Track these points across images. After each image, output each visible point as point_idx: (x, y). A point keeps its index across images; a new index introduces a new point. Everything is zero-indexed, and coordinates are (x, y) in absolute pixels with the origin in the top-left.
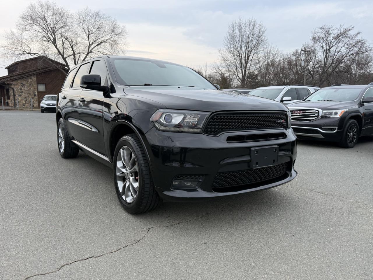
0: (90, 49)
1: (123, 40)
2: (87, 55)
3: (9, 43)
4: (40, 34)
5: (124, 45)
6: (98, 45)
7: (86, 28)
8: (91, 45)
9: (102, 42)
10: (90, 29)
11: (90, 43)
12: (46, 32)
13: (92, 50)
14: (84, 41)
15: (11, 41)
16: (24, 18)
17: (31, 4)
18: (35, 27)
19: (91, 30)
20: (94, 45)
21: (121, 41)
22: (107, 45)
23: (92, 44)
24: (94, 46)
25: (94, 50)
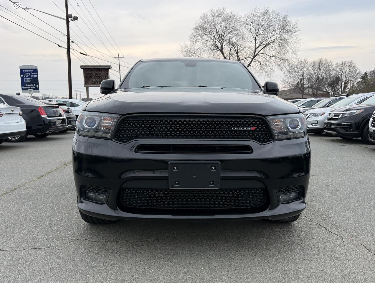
0: (257, 52)
1: (294, 37)
2: (253, 59)
3: (183, 56)
4: (209, 43)
5: (295, 43)
6: (265, 47)
7: (253, 30)
8: (257, 48)
9: (270, 43)
10: (258, 30)
11: (257, 46)
12: (214, 40)
13: (258, 54)
14: (250, 44)
15: (185, 53)
16: (197, 29)
17: (204, 14)
18: (205, 37)
19: (258, 32)
20: (261, 47)
21: (292, 39)
22: (276, 45)
23: (259, 46)
24: (261, 49)
25: (261, 52)
